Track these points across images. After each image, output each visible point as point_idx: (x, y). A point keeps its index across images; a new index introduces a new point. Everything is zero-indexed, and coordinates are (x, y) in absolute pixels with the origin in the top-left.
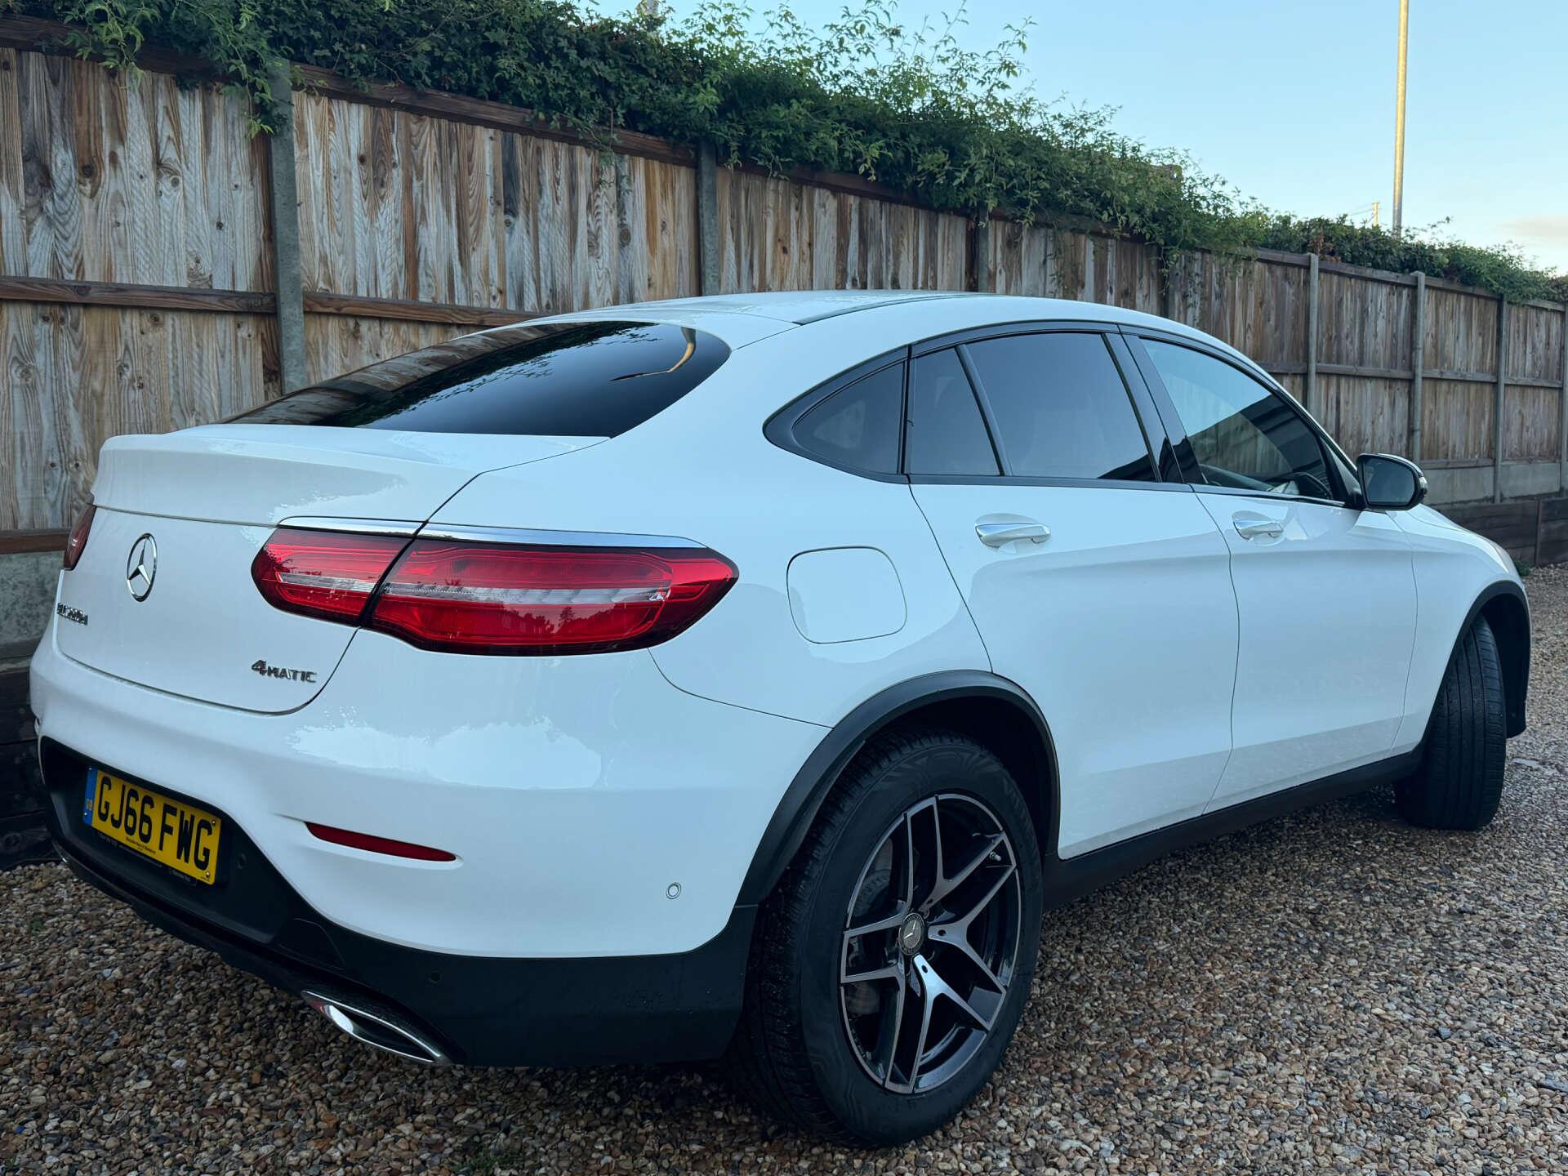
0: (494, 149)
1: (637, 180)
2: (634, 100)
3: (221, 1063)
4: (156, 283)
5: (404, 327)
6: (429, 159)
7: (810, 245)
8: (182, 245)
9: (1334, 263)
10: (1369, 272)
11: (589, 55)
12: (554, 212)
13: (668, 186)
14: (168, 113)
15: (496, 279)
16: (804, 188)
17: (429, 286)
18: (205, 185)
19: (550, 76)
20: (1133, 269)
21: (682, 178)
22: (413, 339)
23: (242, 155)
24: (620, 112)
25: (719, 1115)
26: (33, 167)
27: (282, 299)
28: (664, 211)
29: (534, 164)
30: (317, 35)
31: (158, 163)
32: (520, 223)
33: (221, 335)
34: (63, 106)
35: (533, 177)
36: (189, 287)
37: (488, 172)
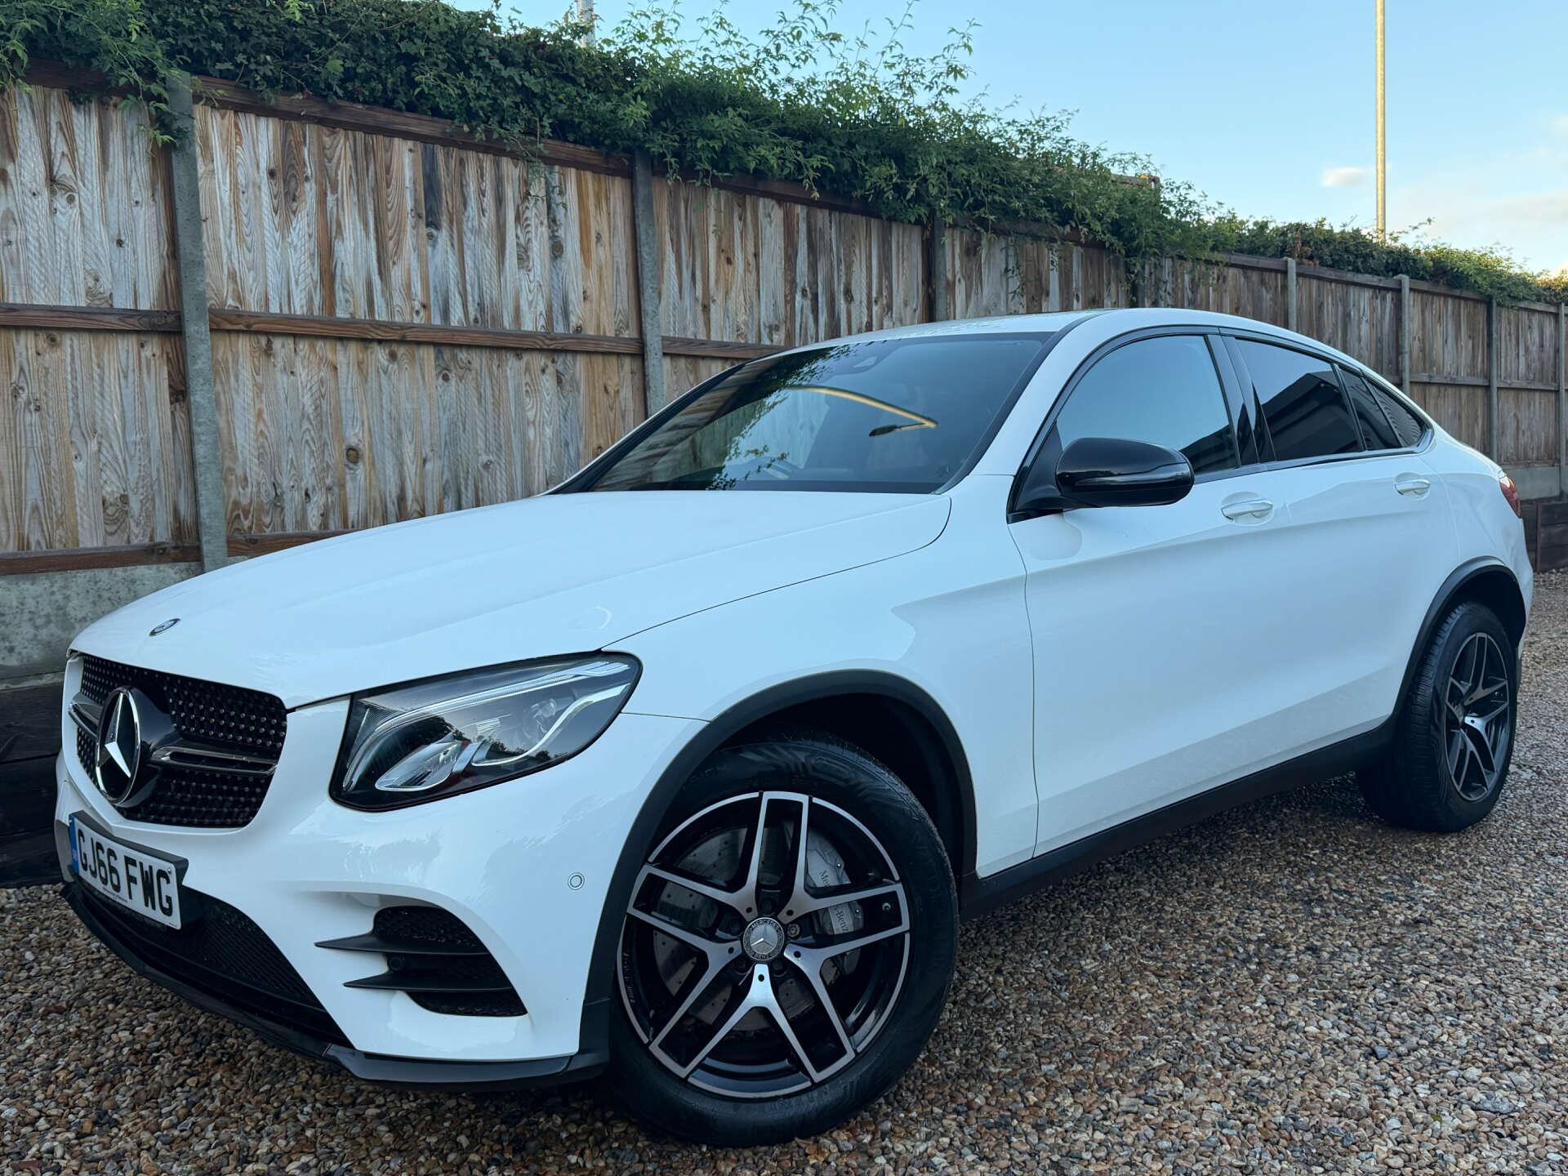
0: (414, 161)
1: (569, 191)
2: (561, 109)
3: (54, 1112)
4: (53, 303)
5: (320, 344)
6: (343, 174)
7: (756, 255)
8: (79, 263)
9: (1311, 267)
10: (1350, 276)
11: (514, 64)
12: (480, 224)
13: (602, 197)
14: (61, 128)
15: (419, 293)
16: (748, 197)
17: (347, 301)
18: (103, 201)
19: (471, 85)
20: (1100, 276)
21: (617, 188)
22: (330, 356)
23: (143, 170)
24: (546, 122)
25: (573, 1159)
27: (187, 316)
28: (597, 223)
29: (457, 175)
30: (219, 47)
31: (52, 180)
32: (443, 236)
33: (123, 356)
35: (456, 189)
36: (88, 306)
37: (407, 184)
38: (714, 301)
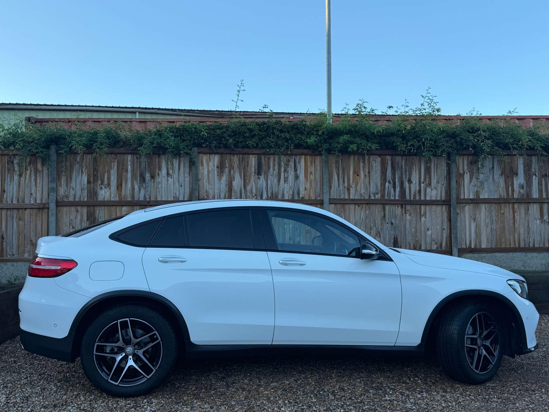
0: (255, 160)
1: (302, 162)
2: (297, 142)
4: (166, 200)
6: (236, 166)
8: (172, 191)
11: (284, 132)
12: (273, 173)
13: (313, 162)
14: (171, 163)
16: (366, 156)
17: (235, 195)
18: (178, 177)
21: (318, 159)
23: (187, 170)
24: (292, 145)
26: (141, 178)
28: (311, 169)
29: (267, 162)
31: (168, 174)
32: (262, 177)
34: (148, 165)
35: (267, 165)
36: (174, 200)
37: (253, 166)
38: (352, 187)
